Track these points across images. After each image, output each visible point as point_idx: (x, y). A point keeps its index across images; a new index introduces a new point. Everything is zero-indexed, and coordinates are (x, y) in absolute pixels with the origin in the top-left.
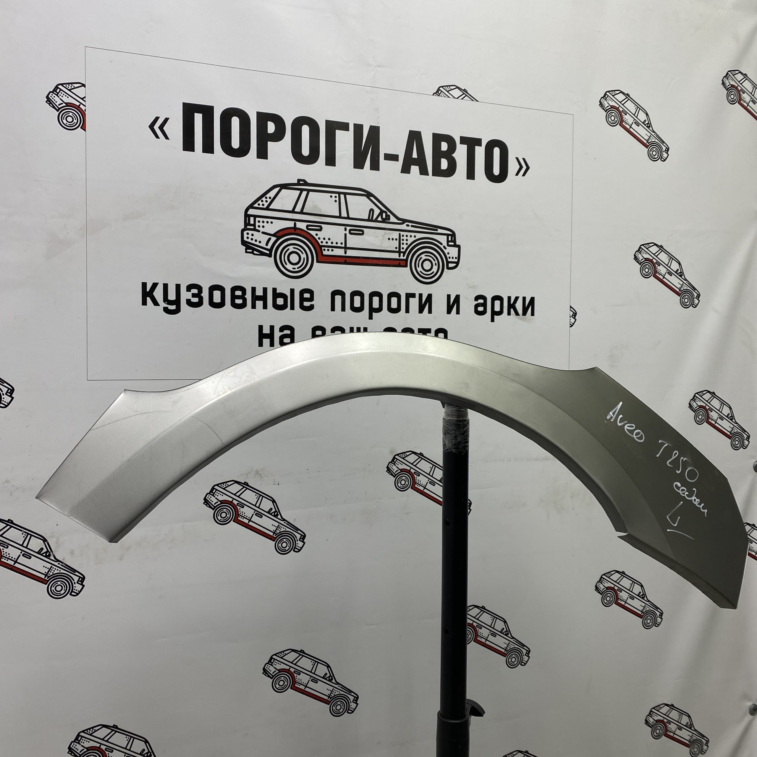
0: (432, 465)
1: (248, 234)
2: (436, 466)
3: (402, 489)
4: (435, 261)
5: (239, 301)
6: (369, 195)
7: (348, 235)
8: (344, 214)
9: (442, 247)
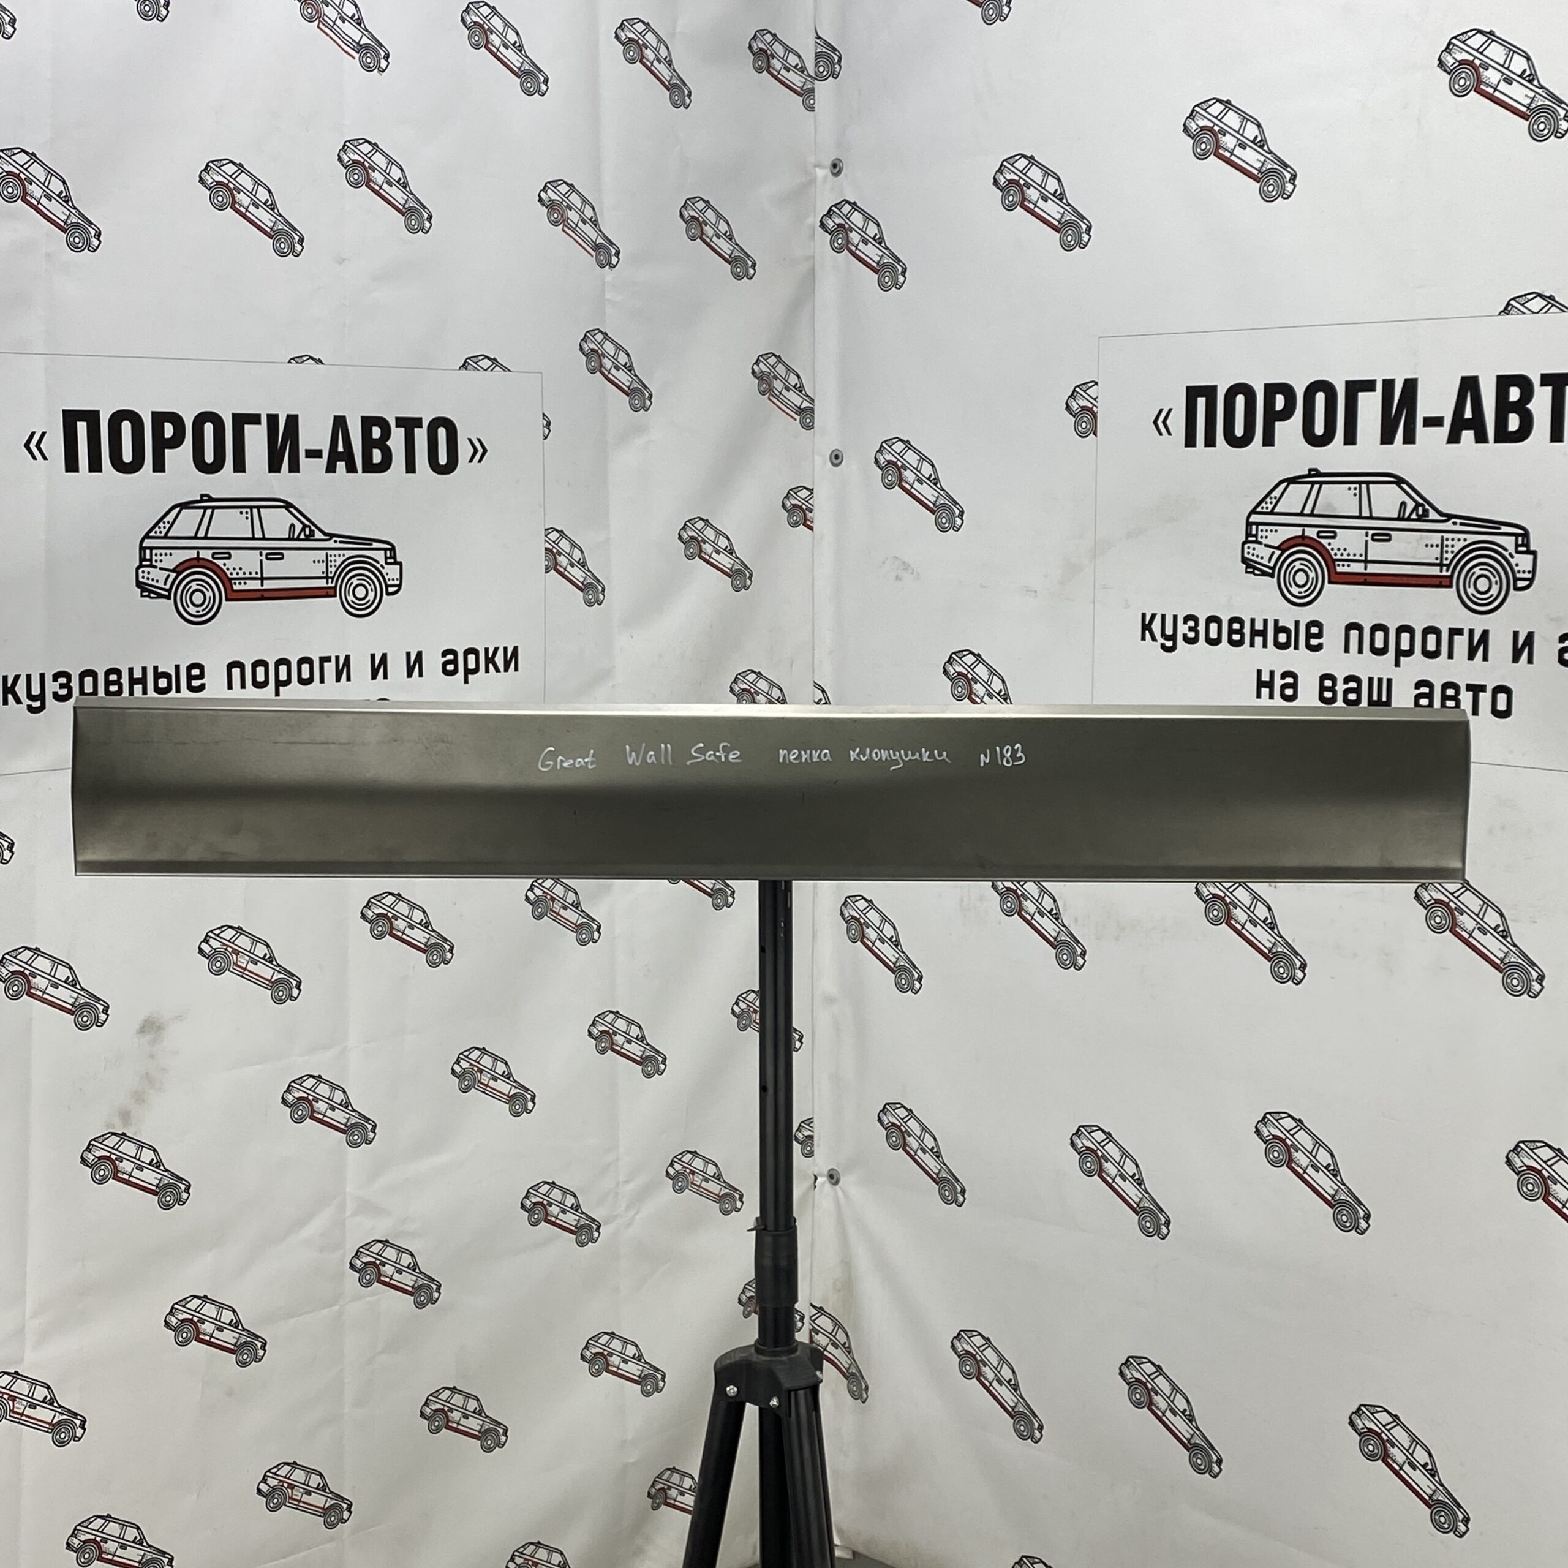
1: (1249, 548)
2: (1488, 905)
4: (1495, 577)
5: (1236, 637)
6: (1399, 481)
7: (1370, 542)
8: (1366, 513)
9: (1506, 554)
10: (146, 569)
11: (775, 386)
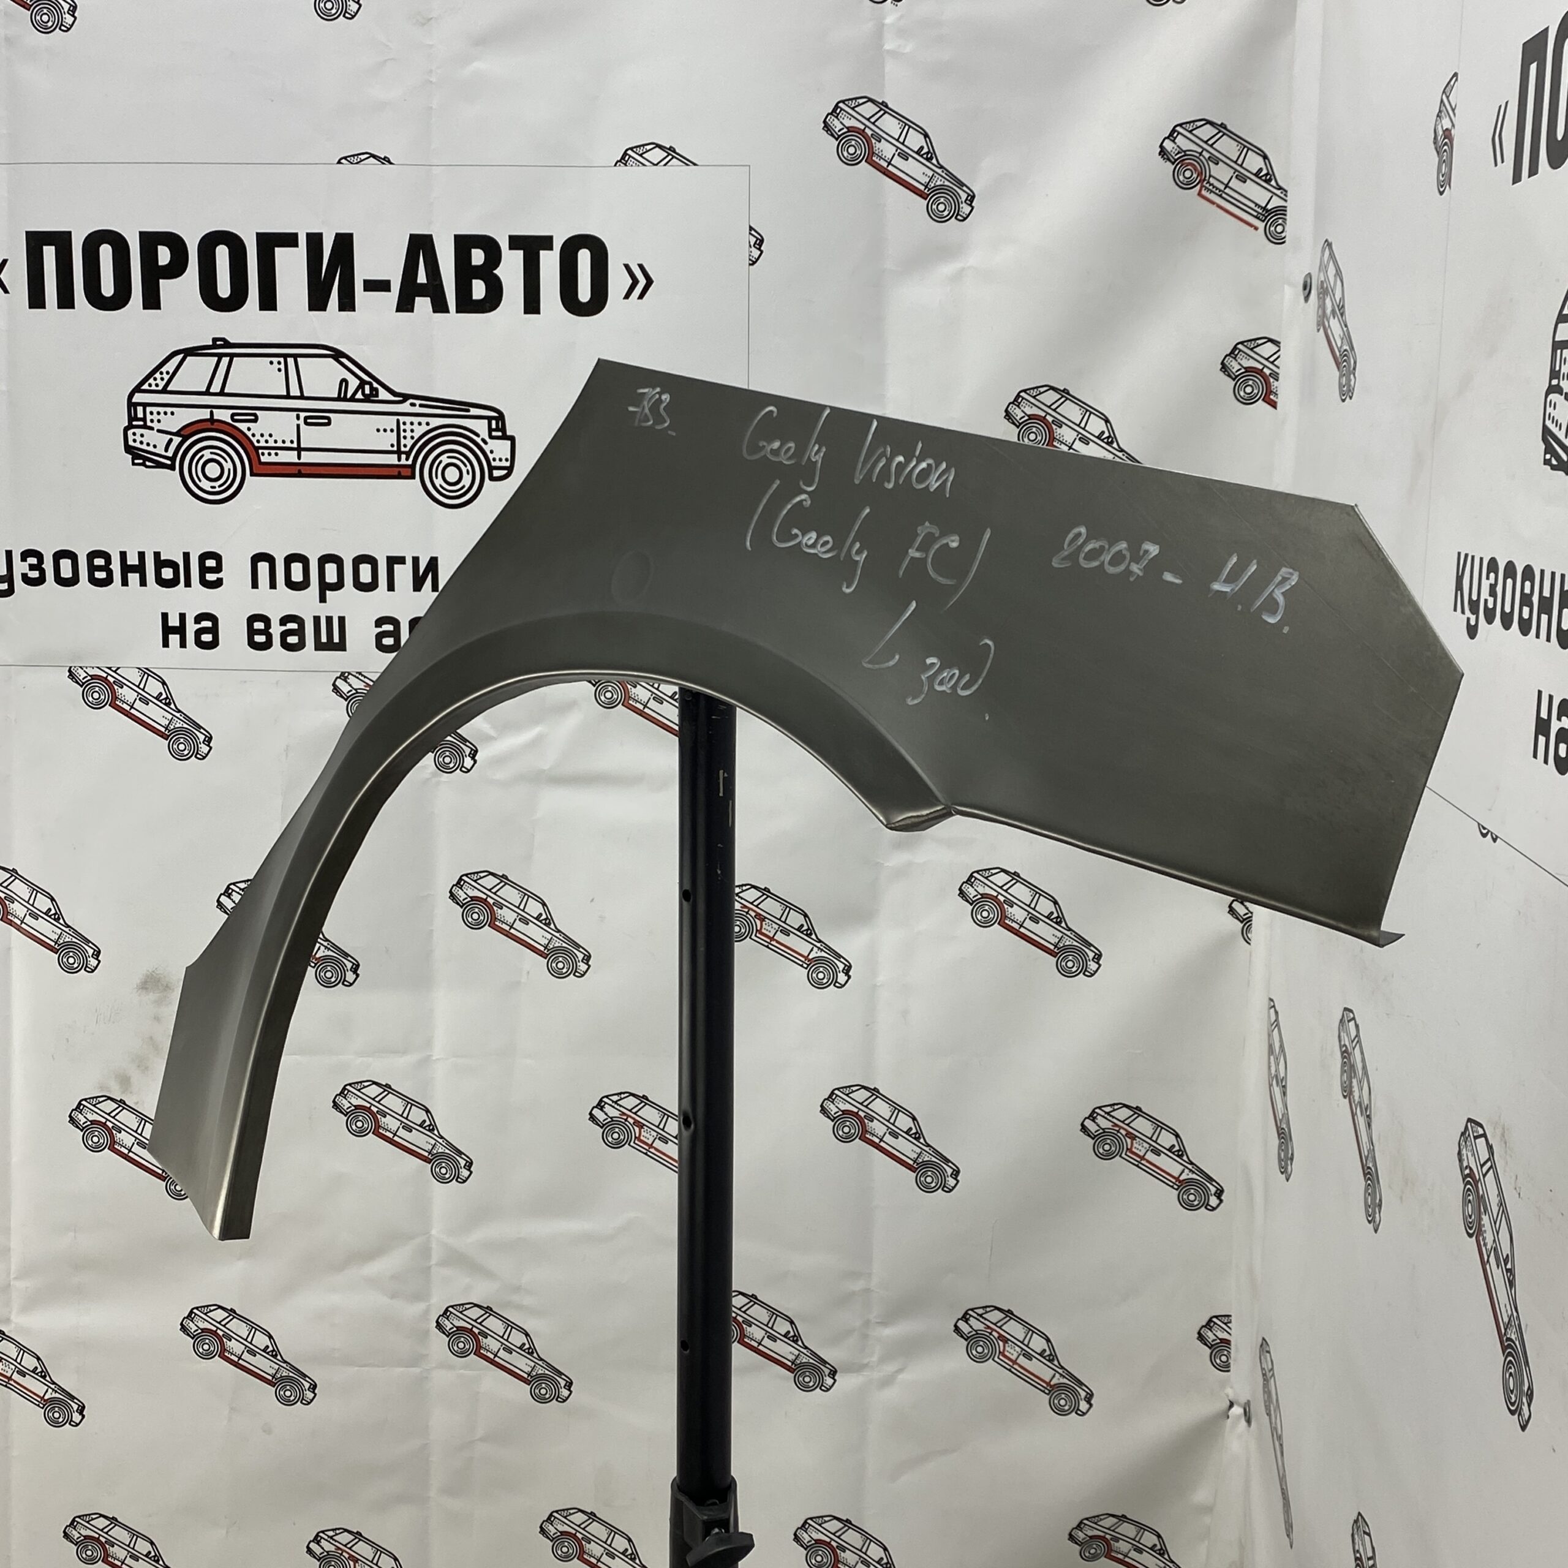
10: (139, 431)
11: (1212, 173)
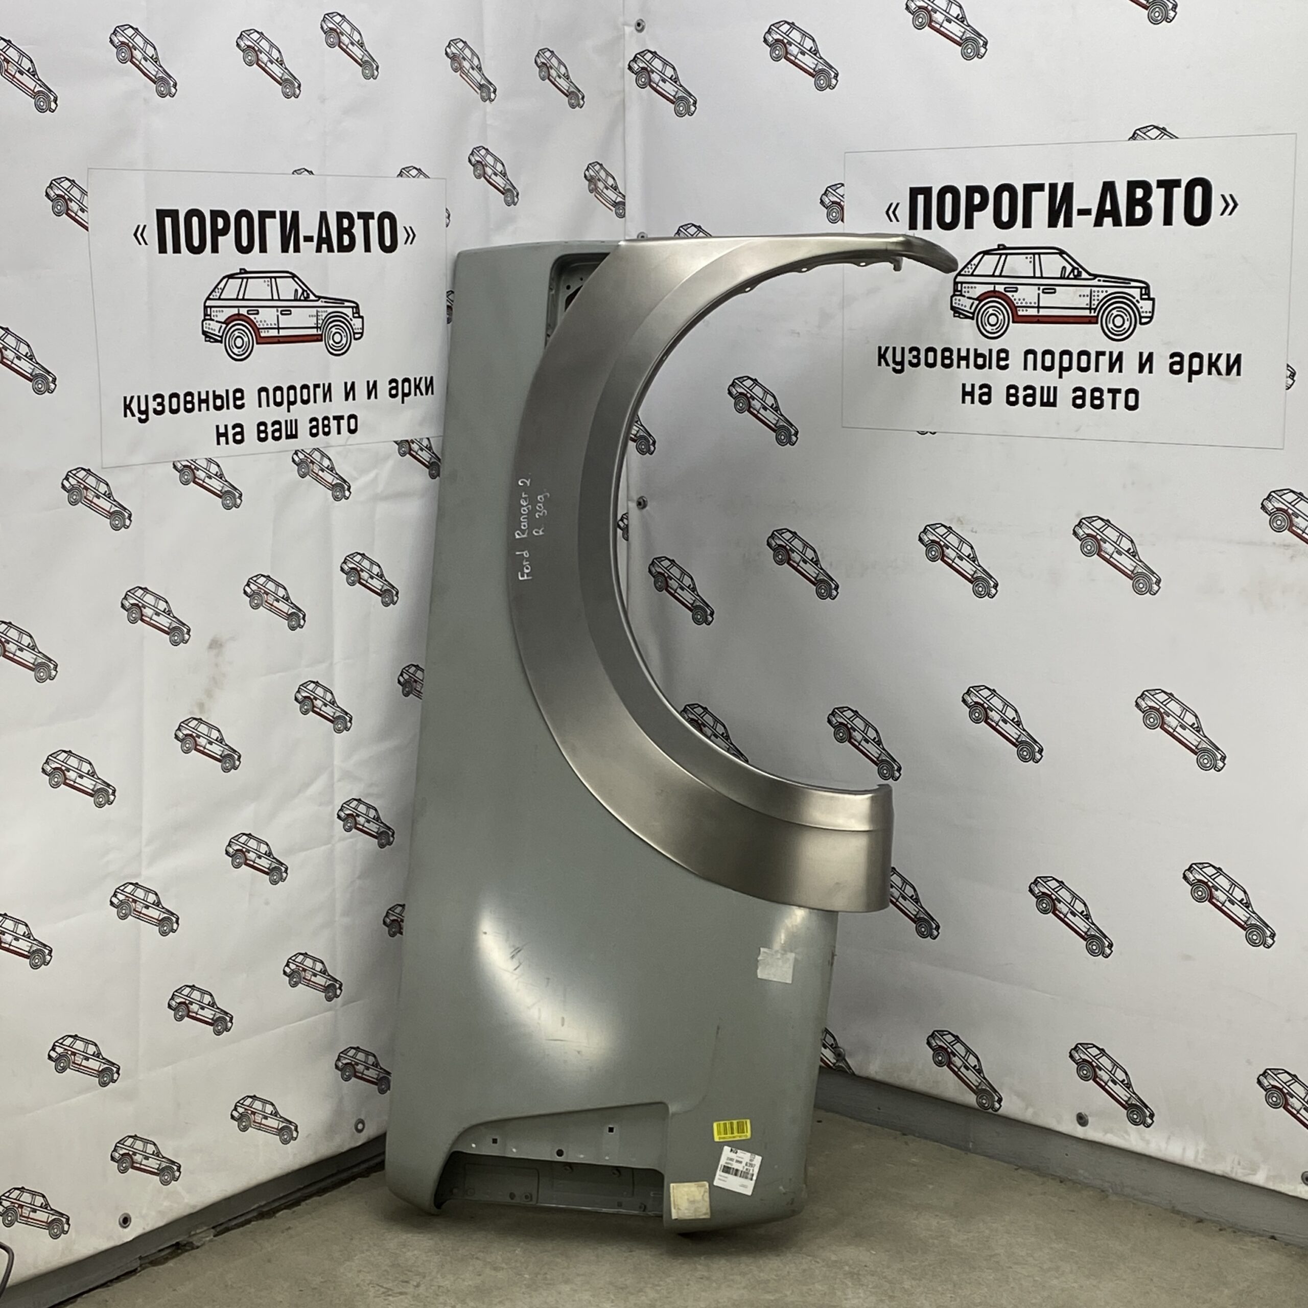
0: (1118, 534)
1: (956, 299)
2: (1124, 537)
3: (1088, 554)
4: (1126, 315)
5: (947, 362)
6: (1061, 253)
7: (1042, 295)
8: (1038, 274)
9: (1134, 301)
10: (208, 322)
11: (599, 186)
